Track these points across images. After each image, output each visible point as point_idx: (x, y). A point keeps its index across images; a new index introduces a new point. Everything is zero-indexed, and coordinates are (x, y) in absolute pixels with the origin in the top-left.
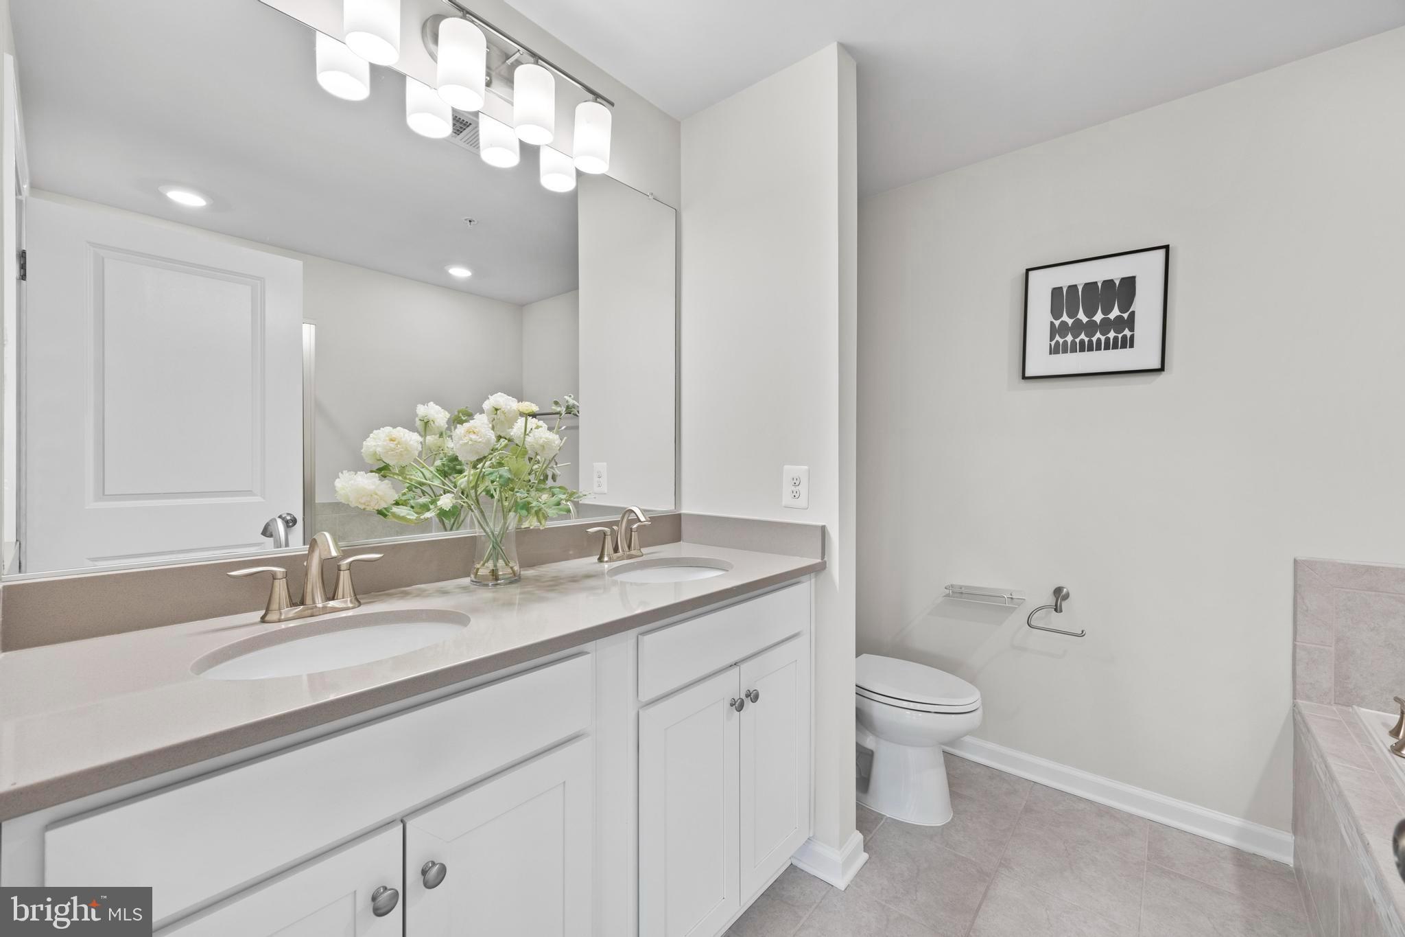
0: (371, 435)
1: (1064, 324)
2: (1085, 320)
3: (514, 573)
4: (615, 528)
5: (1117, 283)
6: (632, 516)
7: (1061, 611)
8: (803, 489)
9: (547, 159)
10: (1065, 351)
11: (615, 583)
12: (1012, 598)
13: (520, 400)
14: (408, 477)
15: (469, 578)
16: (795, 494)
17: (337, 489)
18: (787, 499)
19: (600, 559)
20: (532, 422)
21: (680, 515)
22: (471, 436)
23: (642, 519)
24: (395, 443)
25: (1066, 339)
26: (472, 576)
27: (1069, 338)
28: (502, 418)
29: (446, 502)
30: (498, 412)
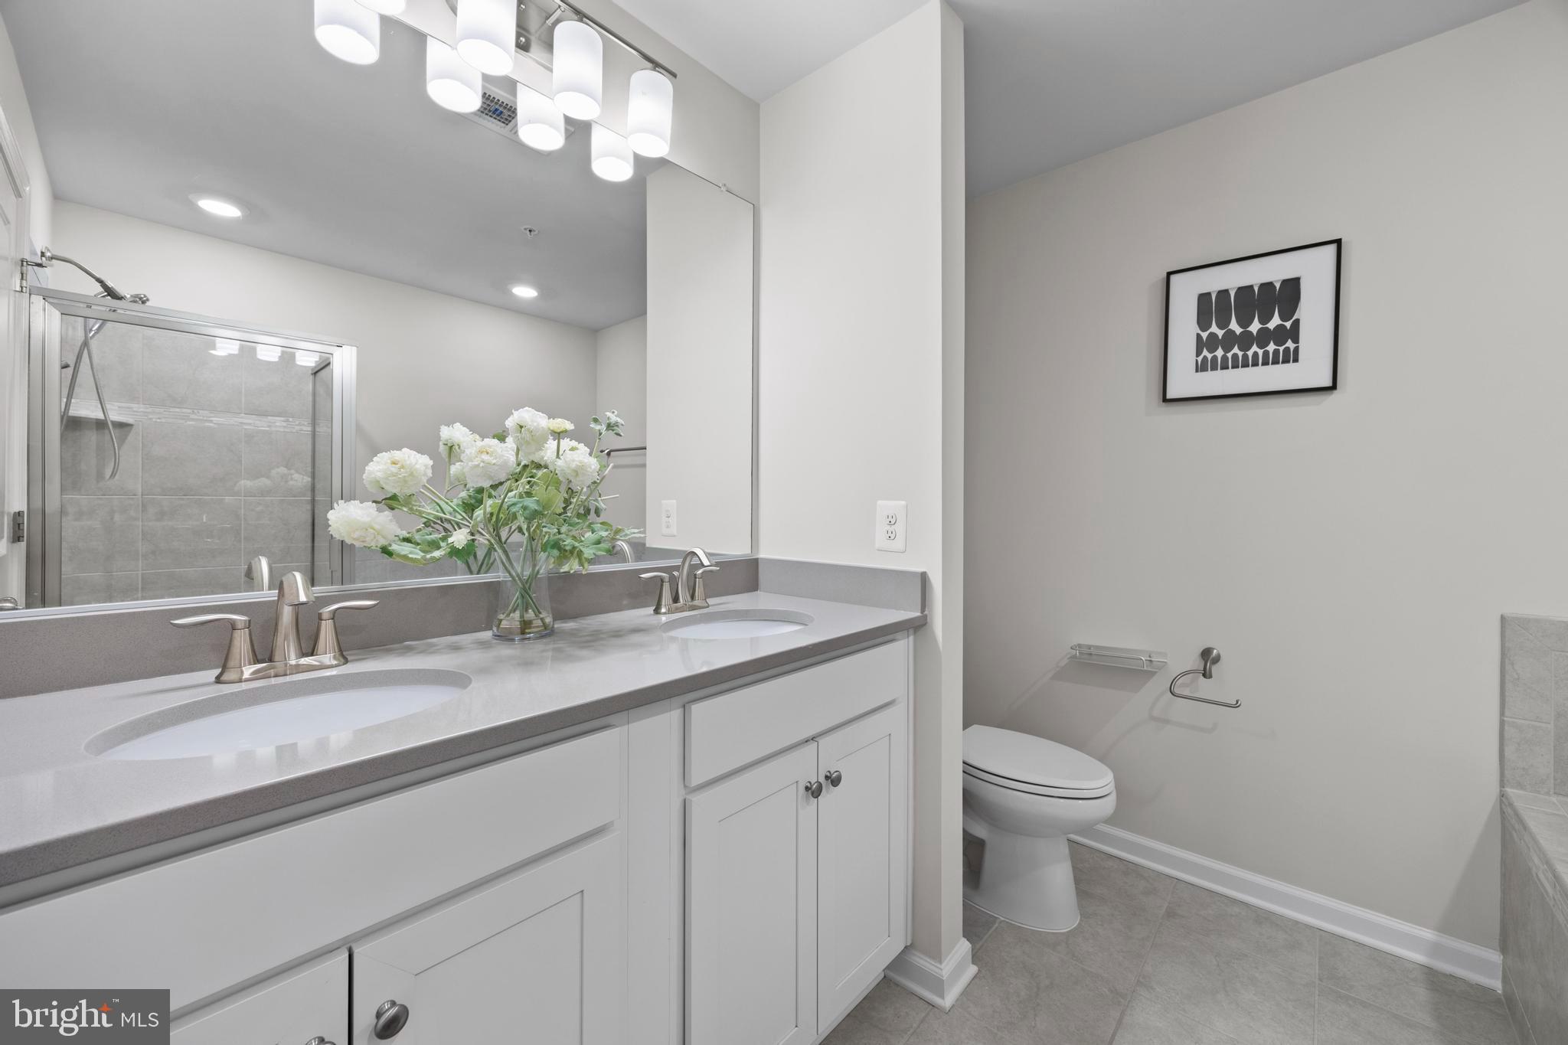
0: (375, 459)
1: (1213, 335)
2: (1238, 330)
3: (545, 626)
4: (676, 573)
5: (1278, 286)
6: (695, 561)
7: (1211, 677)
8: (899, 528)
9: (599, 139)
10: (1214, 368)
11: (673, 639)
12: (1151, 661)
13: (551, 416)
14: (415, 508)
15: (491, 631)
16: (890, 534)
17: (330, 523)
18: (880, 540)
19: (657, 611)
20: (566, 443)
21: (757, 560)
22: (483, 457)
23: (706, 562)
24: (397, 466)
25: (1215, 353)
26: (495, 629)
27: (1220, 353)
28: (528, 436)
29: (459, 538)
30: (523, 429)
